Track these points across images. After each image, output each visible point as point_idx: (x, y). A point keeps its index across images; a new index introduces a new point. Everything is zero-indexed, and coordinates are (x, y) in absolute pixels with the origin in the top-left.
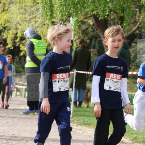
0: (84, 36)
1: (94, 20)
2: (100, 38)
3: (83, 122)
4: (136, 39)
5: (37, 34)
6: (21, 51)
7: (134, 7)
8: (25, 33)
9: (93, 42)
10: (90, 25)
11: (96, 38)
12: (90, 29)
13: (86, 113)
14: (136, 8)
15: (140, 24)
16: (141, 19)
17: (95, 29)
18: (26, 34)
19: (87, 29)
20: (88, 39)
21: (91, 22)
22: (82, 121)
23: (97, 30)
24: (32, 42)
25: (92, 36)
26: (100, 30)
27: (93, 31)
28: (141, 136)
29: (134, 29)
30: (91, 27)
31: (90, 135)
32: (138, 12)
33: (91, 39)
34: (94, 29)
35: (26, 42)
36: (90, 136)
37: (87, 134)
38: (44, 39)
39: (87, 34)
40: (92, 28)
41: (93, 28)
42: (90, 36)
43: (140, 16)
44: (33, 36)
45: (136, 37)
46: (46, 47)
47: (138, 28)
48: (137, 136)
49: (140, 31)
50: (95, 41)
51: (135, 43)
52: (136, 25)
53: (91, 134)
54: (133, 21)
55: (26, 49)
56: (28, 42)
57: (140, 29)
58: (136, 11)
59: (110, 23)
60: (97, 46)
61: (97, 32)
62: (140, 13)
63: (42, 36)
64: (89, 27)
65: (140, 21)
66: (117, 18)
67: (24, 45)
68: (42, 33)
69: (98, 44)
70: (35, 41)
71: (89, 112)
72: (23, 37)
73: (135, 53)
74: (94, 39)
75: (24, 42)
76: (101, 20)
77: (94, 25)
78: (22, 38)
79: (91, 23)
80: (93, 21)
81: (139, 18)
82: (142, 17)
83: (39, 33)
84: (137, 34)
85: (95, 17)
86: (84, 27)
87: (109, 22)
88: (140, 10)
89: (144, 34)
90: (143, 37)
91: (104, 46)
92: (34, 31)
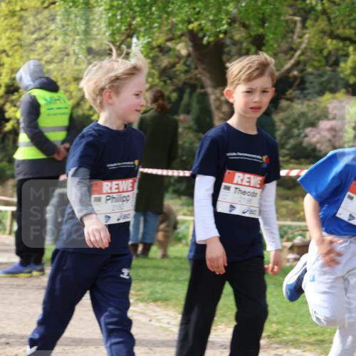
0: (165, 82)
1: (190, 44)
2: (203, 87)
3: (152, 293)
4: (290, 91)
5: (48, 79)
6: (8, 120)
7: (291, 12)
8: (18, 76)
9: (186, 97)
10: (179, 57)
11: (194, 87)
12: (180, 67)
13: (160, 271)
14: (294, 15)
15: (303, 54)
16: (306, 41)
17: (193, 66)
18: (21, 79)
19: (173, 65)
20: (174, 91)
21: (182, 48)
22: (148, 291)
23: (196, 68)
24: (34, 97)
25: (185, 84)
26: (204, 69)
27: (187, 72)
28: (290, 328)
29: (288, 66)
30: (182, 61)
31: (166, 326)
32: (299, 25)
33: (181, 91)
34: (189, 66)
35: (20, 97)
36: (165, 330)
37: (158, 324)
38: (66, 91)
39: (171, 79)
40: (185, 64)
41: (188, 63)
42: (180, 84)
43: (304, 34)
44: (37, 83)
45: (290, 86)
46: (68, 111)
47: (298, 63)
48: (280, 327)
49: (302, 71)
50: (191, 95)
51: (288, 99)
52: (293, 56)
53: (169, 323)
54: (285, 46)
55: (18, 115)
56: (24, 98)
57: (301, 67)
58: (295, 23)
59: (230, 51)
60: (195, 107)
61: (196, 72)
62: (304, 27)
63: (59, 83)
64: (177, 60)
65: (304, 46)
66: (246, 38)
67: (15, 106)
68: (62, 75)
69: (199, 102)
70: (42, 96)
71: (166, 269)
72: (13, 85)
73: (286, 125)
74: (188, 91)
75: (14, 97)
76: (209, 43)
77: (189, 55)
78: (12, 89)
79: (184, 52)
80: (187, 46)
81: (300, 40)
82: (307, 36)
83: (54, 76)
84: (295, 78)
85: (194, 38)
86: (165, 61)
87: (226, 50)
88: (304, 21)
89: (310, 78)
90: (307, 85)
91: (213, 107)
92: (41, 71)
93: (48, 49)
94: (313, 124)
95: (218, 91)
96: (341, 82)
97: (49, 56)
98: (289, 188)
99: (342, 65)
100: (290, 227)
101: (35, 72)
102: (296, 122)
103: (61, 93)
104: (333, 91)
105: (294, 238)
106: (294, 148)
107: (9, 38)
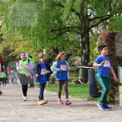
0: (50, 55)
4: (70, 56)
9: (53, 58)
15: (71, 50)
19: (51, 53)
20: (51, 57)
21: (52, 50)
22: (51, 90)
25: (53, 56)
27: (53, 54)
29: (69, 52)
46: (34, 61)
47: (71, 52)
49: (71, 53)
51: (70, 58)
54: (68, 49)
58: (69, 45)
61: (55, 54)
62: (71, 46)
71: (54, 86)
76: (55, 49)
77: (53, 51)
79: (52, 51)
81: (70, 48)
83: (32, 55)
84: (71, 54)
85: (53, 48)
86: (49, 52)
87: (59, 50)
88: (71, 45)
89: (73, 54)
90: (73, 55)
92: (29, 55)
93: (30, 51)
94: (75, 61)
96: (78, 55)
98: (72, 72)
99: (78, 52)
100: (73, 78)
102: (72, 61)
103: (33, 58)
104: (77, 56)
105: (74, 80)
106: (72, 65)
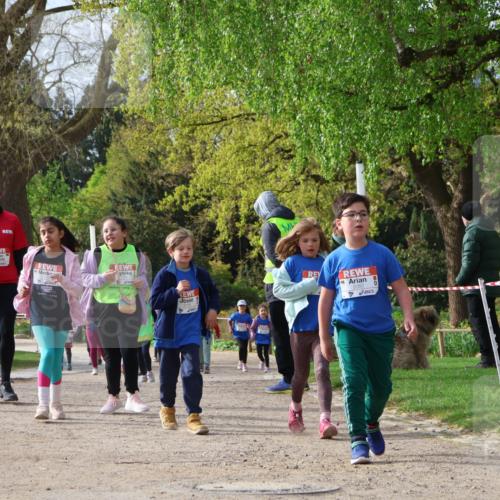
0: (391, 202)
1: (410, 166)
2: (427, 206)
3: (413, 404)
5: (283, 207)
6: (252, 248)
8: (255, 206)
9: (413, 216)
10: (401, 179)
11: (419, 207)
12: (403, 188)
13: (416, 382)
17: (415, 187)
18: (258, 208)
19: (397, 187)
20: (401, 211)
21: (403, 170)
23: (419, 189)
24: (274, 224)
25: (410, 203)
27: (410, 192)
30: (404, 183)
33: (407, 211)
34: (411, 187)
35: (260, 226)
36: (432, 437)
37: (423, 432)
39: (396, 199)
40: (407, 184)
41: (410, 184)
42: (406, 204)
44: (273, 211)
50: (418, 215)
53: (434, 431)
55: (261, 242)
56: (265, 226)
59: (448, 170)
60: (423, 224)
61: (419, 192)
63: (294, 210)
64: (399, 182)
66: (462, 158)
67: (257, 234)
68: (295, 202)
69: (426, 220)
70: (278, 222)
71: (422, 379)
74: (415, 209)
75: (256, 226)
76: (427, 164)
77: (409, 177)
78: (252, 218)
79: (405, 174)
80: (406, 168)
83: (288, 204)
86: (388, 184)
87: (444, 169)
91: (441, 224)
92: (276, 200)
93: (278, 179)
95: (443, 209)
97: (281, 185)
101: (270, 202)
103: (297, 218)
107: (244, 172)
